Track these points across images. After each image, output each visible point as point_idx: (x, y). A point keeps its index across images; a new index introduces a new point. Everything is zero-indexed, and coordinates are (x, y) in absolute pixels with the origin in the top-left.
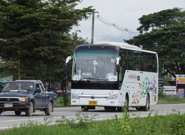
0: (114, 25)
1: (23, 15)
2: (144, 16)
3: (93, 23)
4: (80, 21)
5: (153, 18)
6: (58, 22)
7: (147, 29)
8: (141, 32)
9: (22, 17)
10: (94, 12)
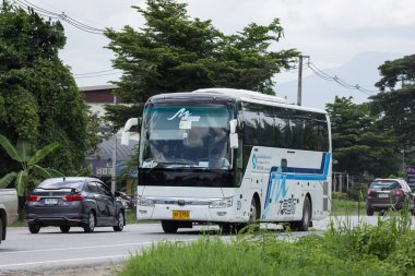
0: (336, 79)
1: (179, 64)
2: (387, 62)
3: (300, 75)
5: (402, 64)
6: (237, 74)
7: (392, 84)
8: (383, 89)
9: (178, 67)
10: (301, 57)
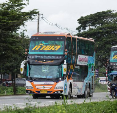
0: (56, 25)
2: (82, 17)
4: (26, 22)
6: (7, 23)
7: (84, 28)
8: (80, 31)
10: (39, 14)
